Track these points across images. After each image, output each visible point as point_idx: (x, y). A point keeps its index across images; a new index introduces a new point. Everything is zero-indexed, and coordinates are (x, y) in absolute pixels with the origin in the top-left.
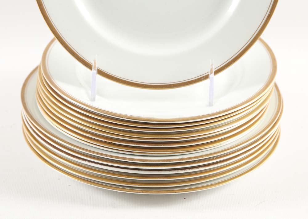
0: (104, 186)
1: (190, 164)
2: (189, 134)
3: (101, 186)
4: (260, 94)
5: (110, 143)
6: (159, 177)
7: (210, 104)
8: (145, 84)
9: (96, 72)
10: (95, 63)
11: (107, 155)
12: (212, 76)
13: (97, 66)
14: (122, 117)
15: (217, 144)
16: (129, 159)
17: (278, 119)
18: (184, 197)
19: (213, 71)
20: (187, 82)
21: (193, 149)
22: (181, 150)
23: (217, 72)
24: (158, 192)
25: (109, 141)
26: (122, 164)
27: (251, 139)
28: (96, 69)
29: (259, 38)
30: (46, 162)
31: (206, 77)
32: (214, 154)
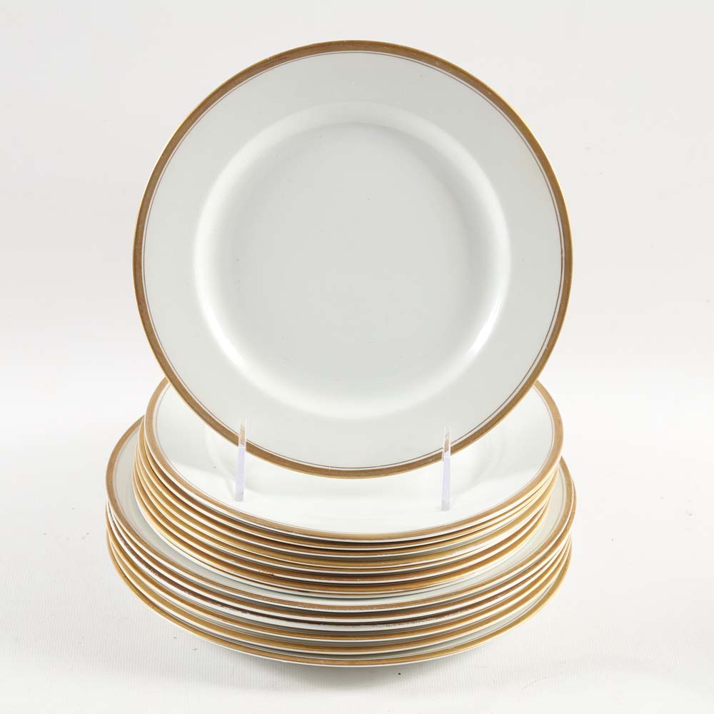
0: (258, 653)
1: (408, 614)
2: (408, 561)
3: (252, 651)
4: (531, 489)
5: (270, 575)
6: (354, 636)
7: (445, 507)
8: (330, 468)
9: (244, 447)
10: (243, 432)
11: (264, 598)
12: (447, 455)
13: (246, 438)
14: (292, 532)
15: (457, 577)
16: (302, 604)
17: (566, 530)
18: (399, 672)
19: (450, 446)
20: (402, 466)
21: (414, 586)
22: (393, 590)
23: (456, 449)
24: (353, 663)
25: (268, 573)
26: (291, 614)
27: (516, 568)
28: (245, 444)
29: (535, 382)
30: (153, 608)
31: (437, 457)
32: (450, 595)
